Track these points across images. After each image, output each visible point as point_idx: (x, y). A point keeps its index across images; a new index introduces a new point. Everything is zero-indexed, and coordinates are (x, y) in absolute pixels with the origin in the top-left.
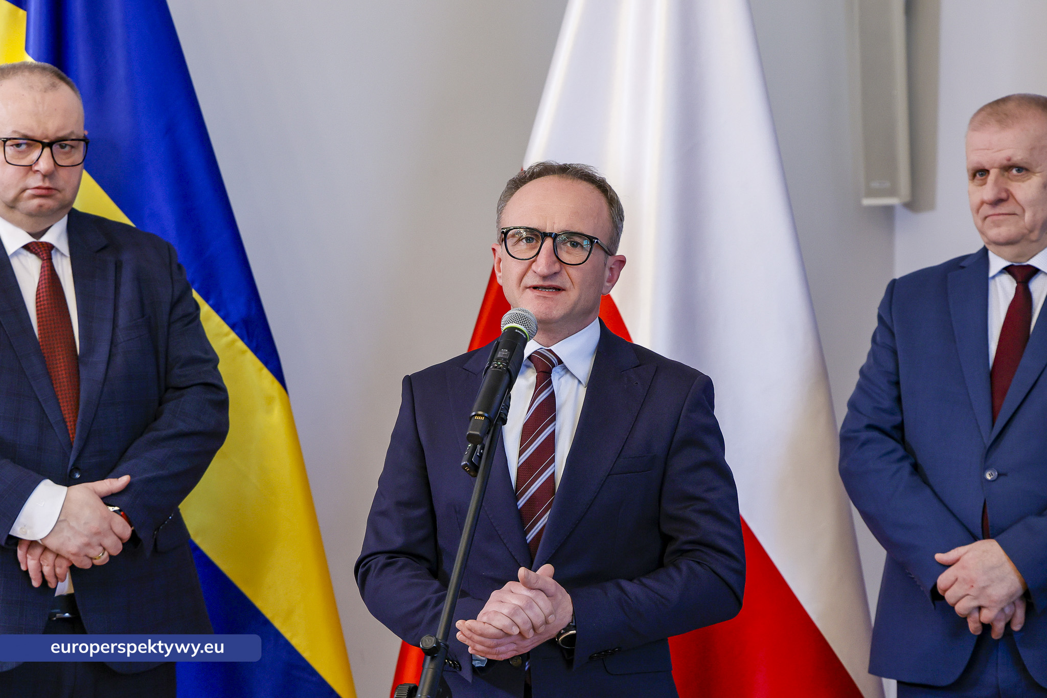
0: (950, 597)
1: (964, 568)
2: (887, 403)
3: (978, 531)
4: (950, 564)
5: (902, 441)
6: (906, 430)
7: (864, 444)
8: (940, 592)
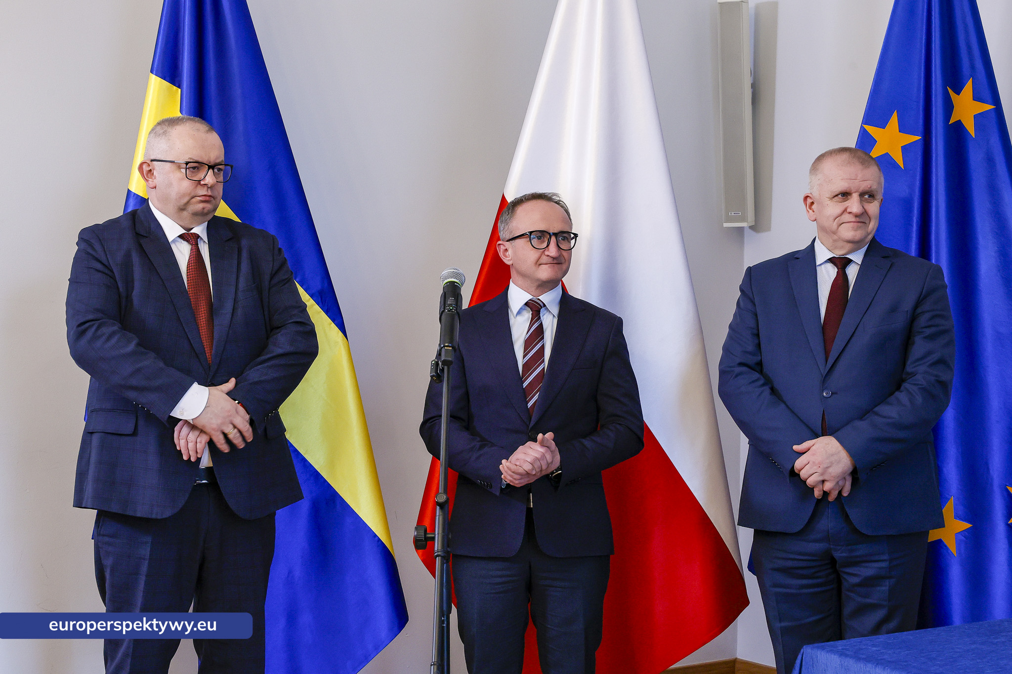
0: (803, 474)
1: (814, 455)
2: (750, 348)
3: (820, 432)
4: (804, 451)
5: (761, 372)
6: (764, 364)
7: (737, 376)
8: (796, 471)
